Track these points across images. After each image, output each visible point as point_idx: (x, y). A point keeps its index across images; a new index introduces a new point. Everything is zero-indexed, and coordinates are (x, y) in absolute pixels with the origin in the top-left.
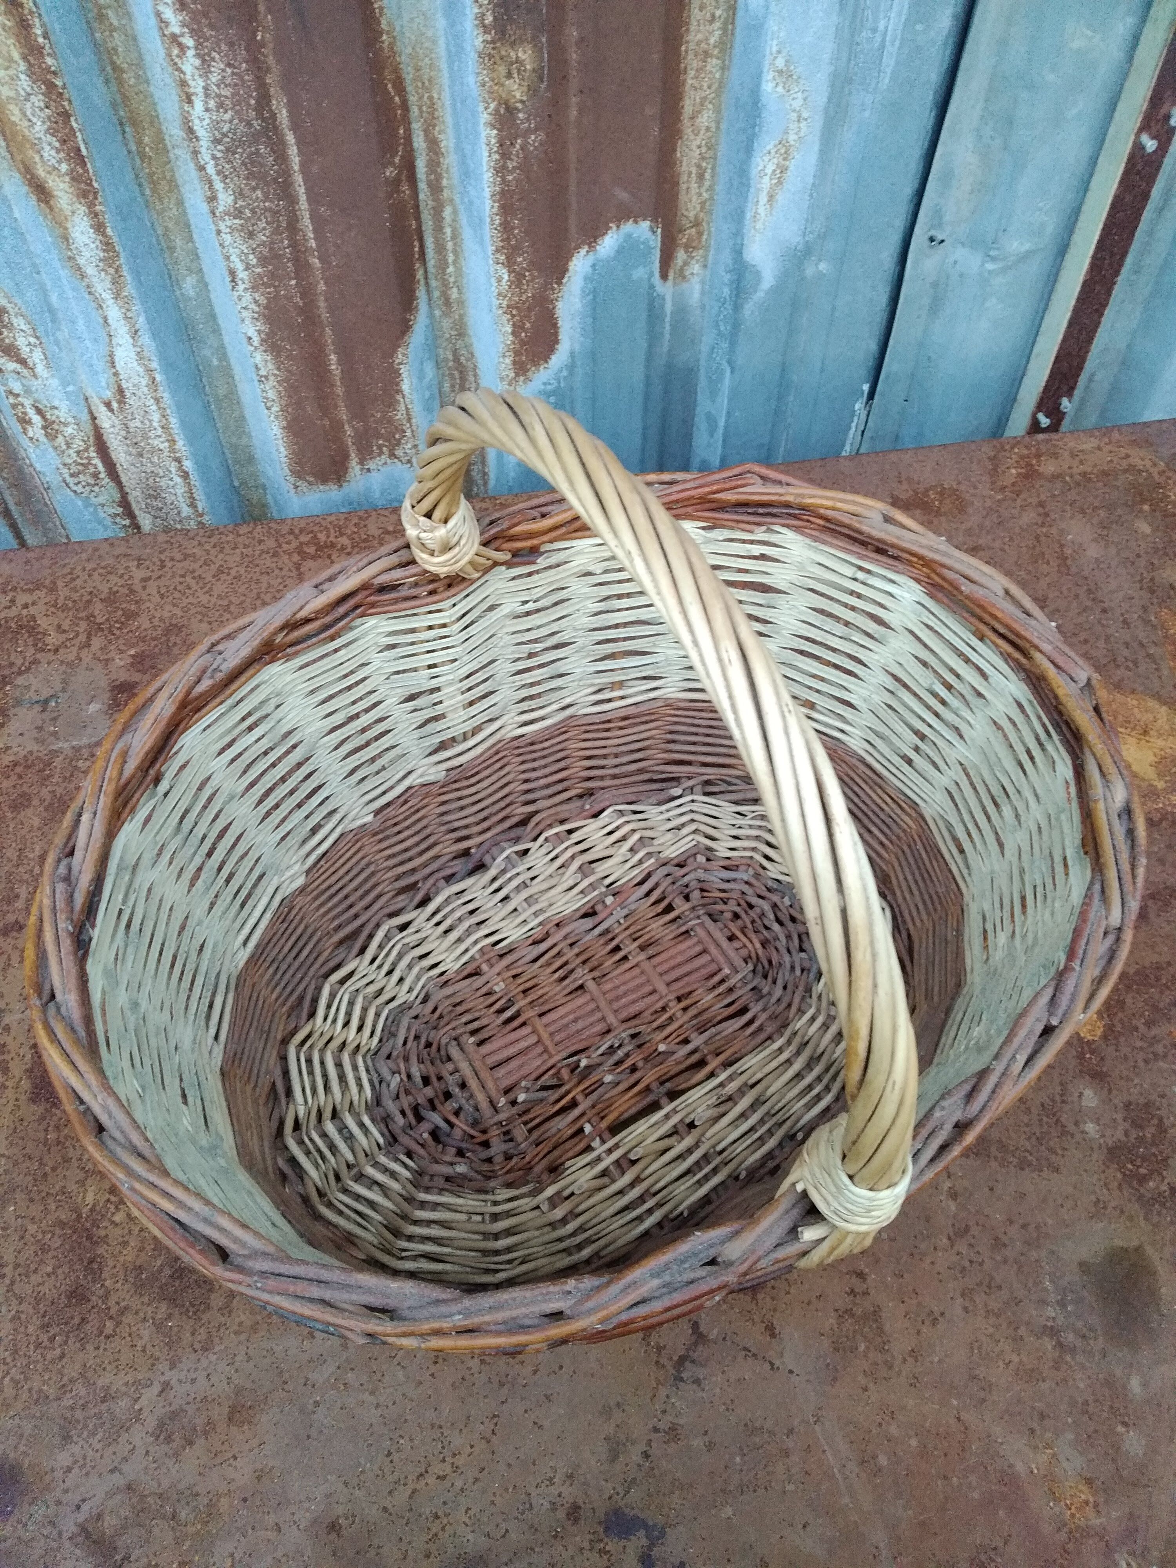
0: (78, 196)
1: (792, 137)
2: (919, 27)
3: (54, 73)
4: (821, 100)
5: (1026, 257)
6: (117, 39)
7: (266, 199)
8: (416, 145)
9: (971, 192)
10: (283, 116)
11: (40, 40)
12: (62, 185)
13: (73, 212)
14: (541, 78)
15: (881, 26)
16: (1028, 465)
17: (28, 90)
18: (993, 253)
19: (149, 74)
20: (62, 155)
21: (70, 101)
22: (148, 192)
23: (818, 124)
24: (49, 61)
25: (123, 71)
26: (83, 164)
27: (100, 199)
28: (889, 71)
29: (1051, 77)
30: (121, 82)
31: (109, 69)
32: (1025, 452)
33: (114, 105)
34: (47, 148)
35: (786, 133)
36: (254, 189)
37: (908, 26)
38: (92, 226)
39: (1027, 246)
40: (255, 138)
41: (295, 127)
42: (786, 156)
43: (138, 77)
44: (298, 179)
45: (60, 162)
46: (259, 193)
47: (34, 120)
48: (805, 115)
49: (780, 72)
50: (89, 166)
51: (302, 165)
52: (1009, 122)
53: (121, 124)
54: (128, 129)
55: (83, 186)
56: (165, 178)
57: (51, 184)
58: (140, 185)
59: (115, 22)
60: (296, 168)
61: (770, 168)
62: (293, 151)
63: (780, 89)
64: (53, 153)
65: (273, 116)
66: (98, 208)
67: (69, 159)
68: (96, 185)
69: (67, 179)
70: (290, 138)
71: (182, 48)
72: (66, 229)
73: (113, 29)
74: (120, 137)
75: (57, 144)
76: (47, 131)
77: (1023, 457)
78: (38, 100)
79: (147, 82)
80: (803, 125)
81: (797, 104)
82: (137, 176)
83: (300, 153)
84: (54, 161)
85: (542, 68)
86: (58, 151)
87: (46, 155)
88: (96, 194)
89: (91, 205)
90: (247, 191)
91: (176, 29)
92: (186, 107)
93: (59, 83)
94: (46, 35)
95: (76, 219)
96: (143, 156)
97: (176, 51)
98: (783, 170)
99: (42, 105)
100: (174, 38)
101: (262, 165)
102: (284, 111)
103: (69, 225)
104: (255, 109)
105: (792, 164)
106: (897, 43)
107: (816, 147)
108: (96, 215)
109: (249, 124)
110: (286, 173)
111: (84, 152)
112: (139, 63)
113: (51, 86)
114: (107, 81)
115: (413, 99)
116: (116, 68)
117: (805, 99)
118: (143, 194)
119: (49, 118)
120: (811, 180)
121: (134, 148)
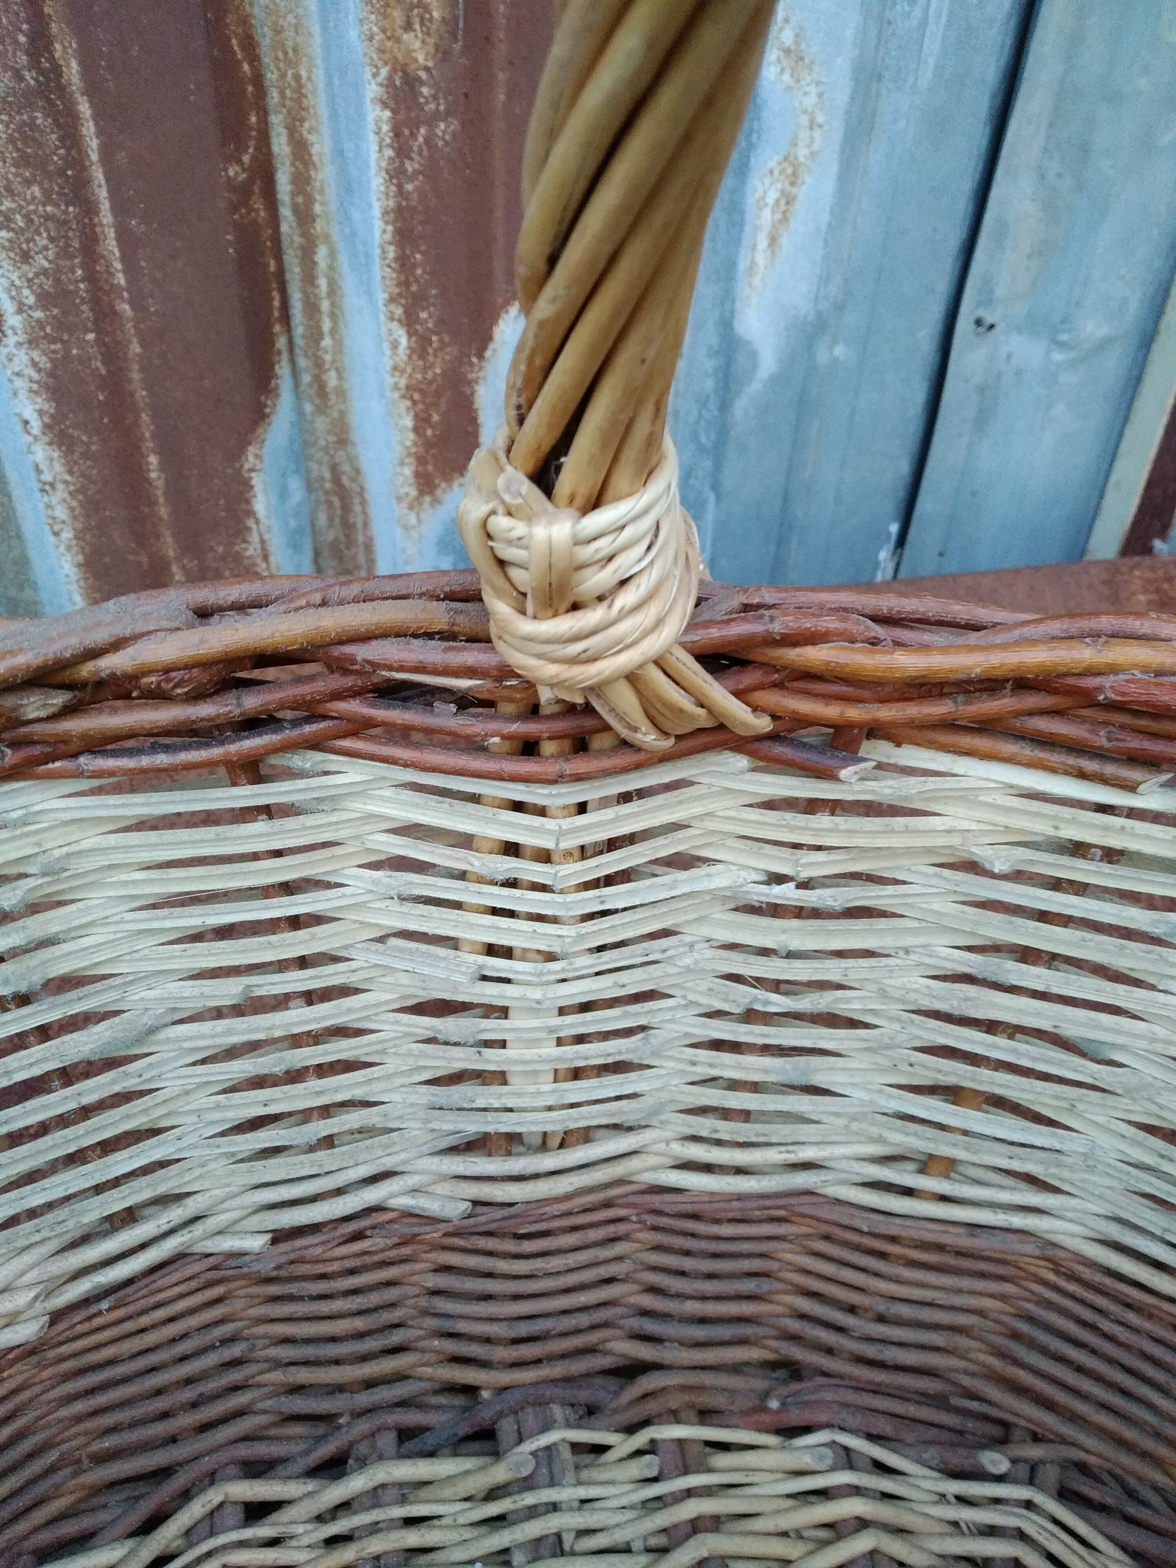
1: (802, 152)
4: (842, 97)
5: (1105, 344)
7: (48, 200)
8: (275, 149)
9: (1030, 257)
10: (73, 71)
14: (454, 36)
16: (1158, 591)
18: (1063, 337)
23: (837, 136)
28: (931, 61)
29: (1143, 83)
32: (1149, 575)
35: (794, 143)
36: (28, 183)
39: (1103, 331)
40: (27, 100)
41: (92, 89)
42: (794, 179)
44: (98, 175)
46: (36, 190)
48: (820, 119)
49: (787, 51)
51: (106, 152)
52: (1085, 150)
60: (94, 157)
61: (772, 196)
62: (89, 129)
63: (786, 77)
65: (57, 70)
70: (84, 108)
77: (1149, 581)
80: (817, 133)
81: (809, 101)
83: (100, 133)
85: (456, 18)
90: (17, 187)
98: (790, 200)
101: (40, 145)
102: (74, 64)
104: (27, 53)
105: (802, 193)
106: (944, 20)
107: (834, 169)
109: (18, 76)
110: (79, 163)
115: (271, 76)
117: (820, 95)
120: (825, 218)
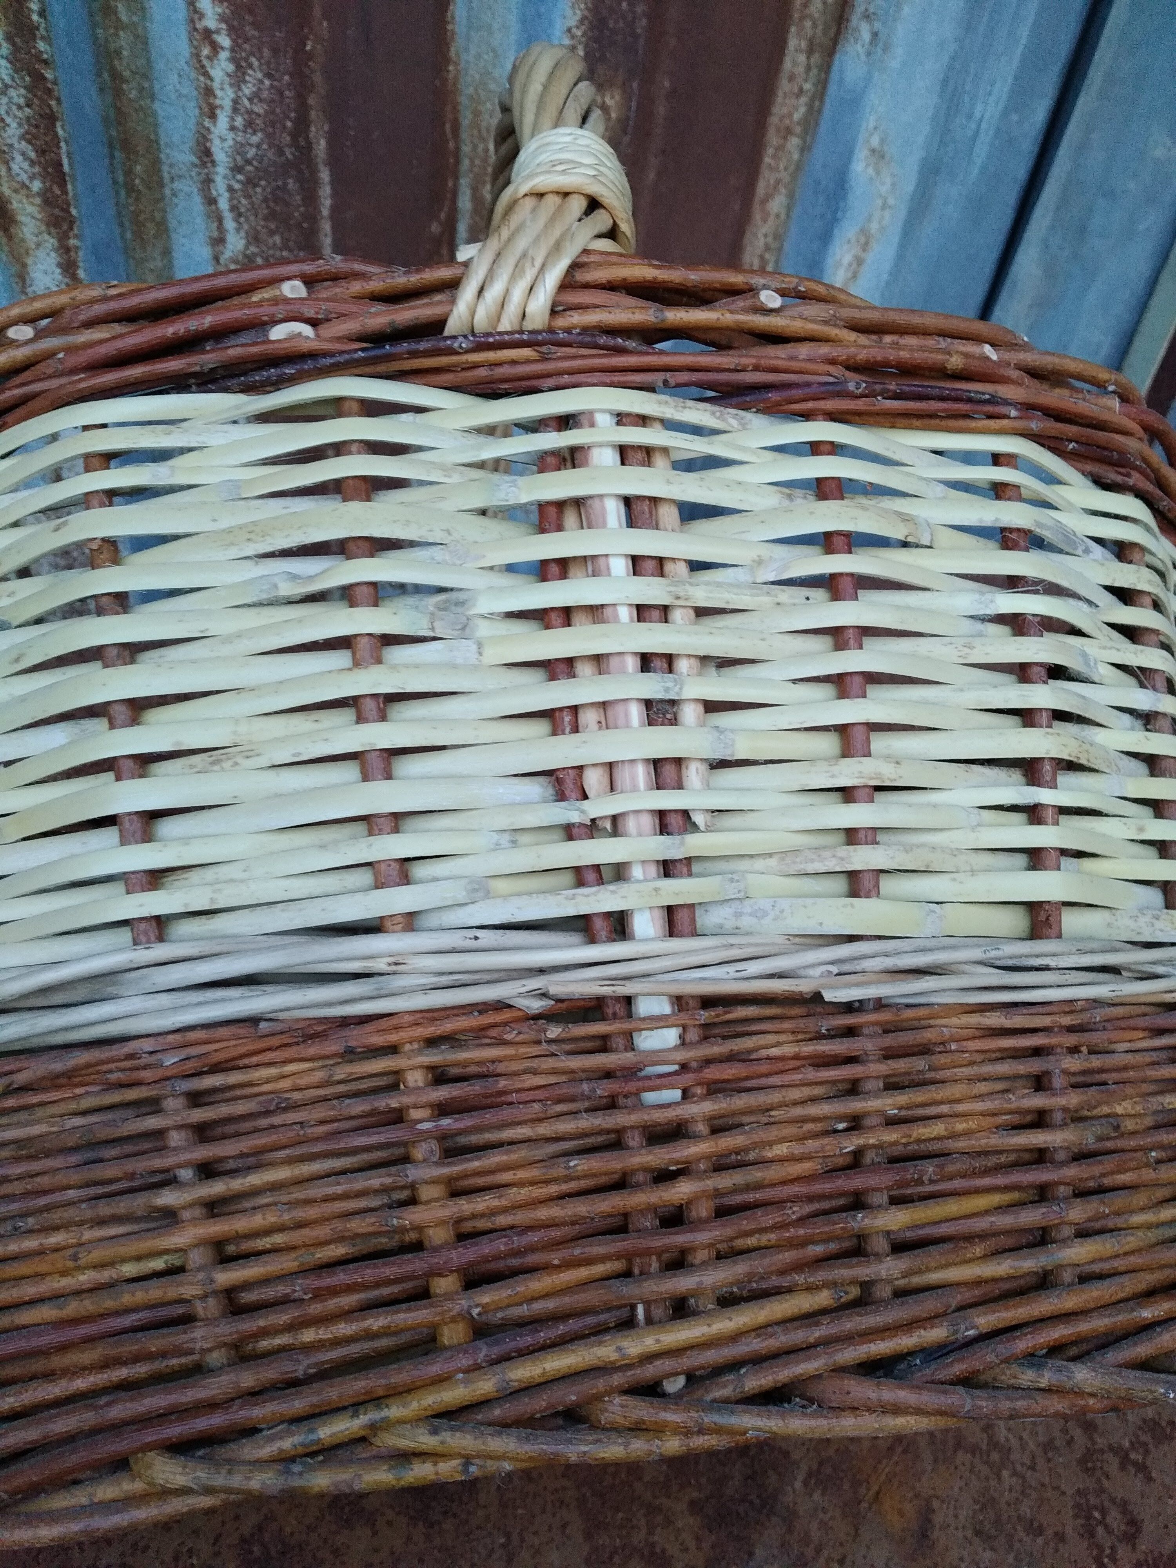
0: (48, 224)
1: (874, 227)
2: (1015, 117)
3: (46, 62)
4: (909, 187)
6: (124, 40)
7: (285, 247)
8: (460, 205)
9: (1031, 307)
10: (321, 146)
11: (35, 17)
12: (30, 209)
13: (38, 245)
14: (625, 132)
15: (977, 115)
17: (8, 80)
19: (157, 86)
20: (37, 169)
21: (59, 101)
22: (129, 235)
23: (902, 213)
24: (42, 46)
25: (124, 80)
26: (63, 184)
27: (76, 231)
28: (979, 162)
29: (1132, 185)
30: (118, 93)
31: (106, 75)
33: (106, 120)
34: (19, 158)
35: (869, 220)
36: (272, 233)
37: (1005, 114)
38: (59, 265)
40: (285, 169)
41: (334, 162)
42: (865, 247)
43: (142, 89)
44: (326, 227)
45: (32, 178)
46: (277, 239)
47: (8, 120)
48: (891, 201)
49: (873, 151)
50: (69, 186)
51: (336, 210)
52: (1082, 231)
53: (111, 147)
54: (117, 154)
55: (57, 212)
56: (153, 219)
57: (15, 205)
58: (121, 225)
59: (124, 18)
60: (325, 212)
61: (847, 259)
62: (325, 192)
63: (871, 171)
64: (26, 165)
65: (309, 147)
66: (73, 242)
67: (44, 176)
68: (74, 212)
69: (38, 200)
70: (325, 175)
71: (216, 48)
72: (25, 265)
73: (119, 26)
74: (107, 160)
75: (33, 155)
76: (22, 137)
78: (18, 95)
79: (153, 97)
80: (887, 213)
81: (884, 189)
82: (119, 213)
83: (335, 194)
84: (24, 177)
85: (628, 119)
86: (32, 163)
87: (15, 167)
88: (71, 223)
89: (62, 238)
90: (263, 235)
91: (211, 22)
92: (207, 123)
93: (49, 75)
94: (42, 13)
95: (41, 253)
96: (130, 189)
97: (206, 51)
98: (859, 261)
99: (22, 101)
100: (208, 34)
101: (287, 204)
102: (323, 142)
103: (29, 261)
104: (290, 134)
105: (870, 257)
106: (991, 132)
107: (896, 239)
108: (68, 250)
109: (280, 152)
110: (313, 218)
111: (66, 168)
112: (146, 74)
113: (38, 79)
114: (101, 90)
115: (466, 149)
116: (116, 76)
117: (894, 185)
118: (122, 236)
119: (28, 119)
120: (885, 277)
121: (121, 179)
